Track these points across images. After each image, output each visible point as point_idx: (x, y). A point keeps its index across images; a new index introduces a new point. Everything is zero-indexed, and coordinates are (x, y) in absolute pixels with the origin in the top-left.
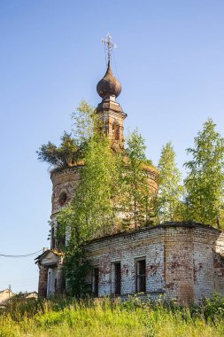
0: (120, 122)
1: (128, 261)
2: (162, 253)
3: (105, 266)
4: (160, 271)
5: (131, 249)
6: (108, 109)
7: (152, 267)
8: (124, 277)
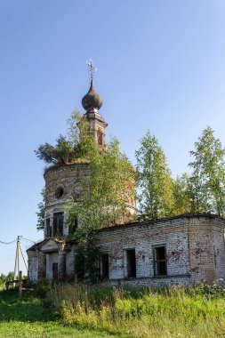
0: (103, 130)
1: (144, 248)
2: (185, 240)
3: (116, 253)
4: (183, 257)
5: (147, 237)
6: (94, 119)
7: (173, 253)
8: (139, 262)
